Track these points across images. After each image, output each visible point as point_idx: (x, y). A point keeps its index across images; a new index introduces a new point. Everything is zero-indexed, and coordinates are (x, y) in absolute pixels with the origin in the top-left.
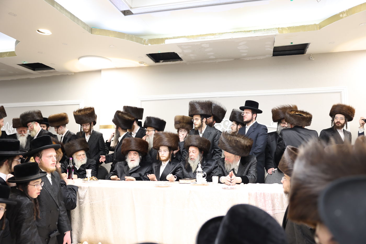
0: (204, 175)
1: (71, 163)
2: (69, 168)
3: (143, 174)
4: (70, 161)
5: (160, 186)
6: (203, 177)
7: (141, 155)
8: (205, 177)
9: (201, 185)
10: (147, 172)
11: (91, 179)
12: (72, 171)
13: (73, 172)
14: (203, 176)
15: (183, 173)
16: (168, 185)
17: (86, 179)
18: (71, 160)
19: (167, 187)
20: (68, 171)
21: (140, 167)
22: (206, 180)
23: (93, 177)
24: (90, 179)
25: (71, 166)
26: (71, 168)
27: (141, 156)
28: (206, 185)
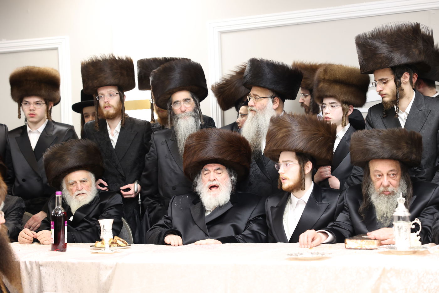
0: (414, 227)
1: (58, 205)
2: (56, 219)
3: (241, 225)
4: (56, 199)
5: (299, 256)
6: (413, 231)
7: (234, 173)
8: (418, 233)
9: (407, 253)
10: (251, 220)
11: (113, 243)
12: (64, 225)
13: (66, 227)
14: (412, 229)
15: (350, 219)
16: (320, 256)
17: (98, 244)
18: (58, 197)
19: (319, 259)
20: (52, 226)
21: (231, 206)
22: (420, 240)
23: (116, 238)
24: (109, 243)
25: (60, 212)
26: (61, 217)
27: (235, 176)
28: (423, 253)
